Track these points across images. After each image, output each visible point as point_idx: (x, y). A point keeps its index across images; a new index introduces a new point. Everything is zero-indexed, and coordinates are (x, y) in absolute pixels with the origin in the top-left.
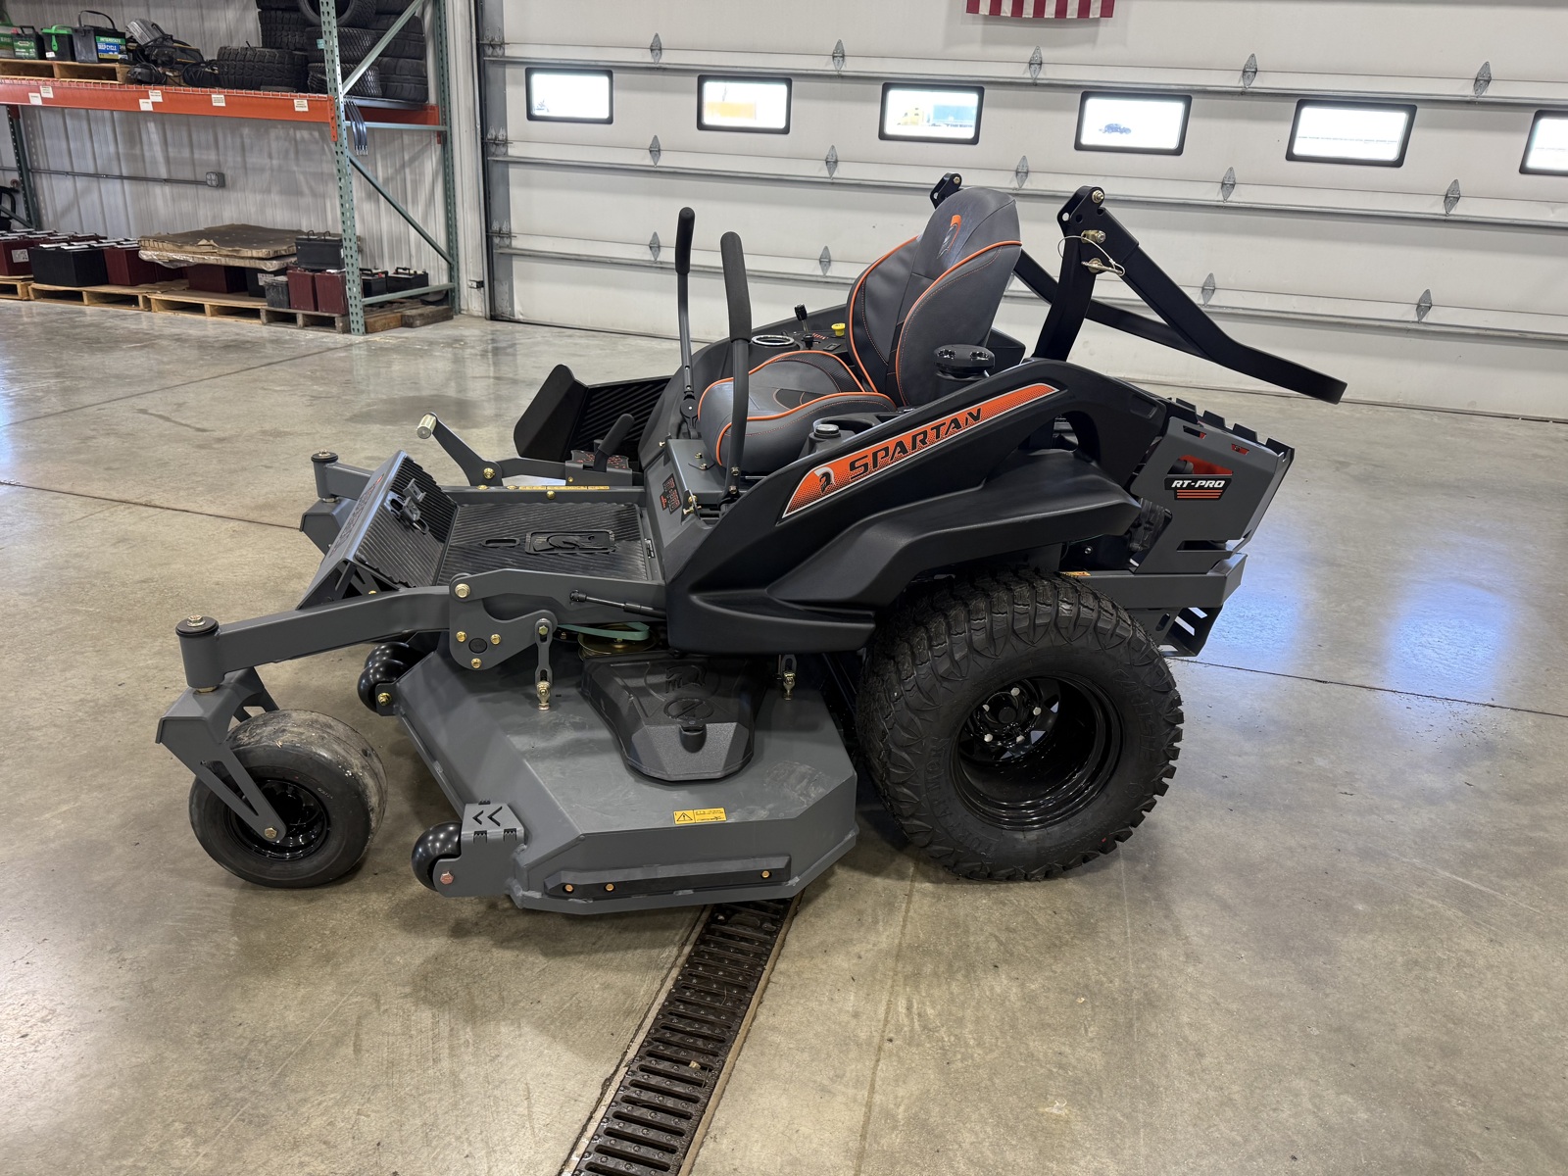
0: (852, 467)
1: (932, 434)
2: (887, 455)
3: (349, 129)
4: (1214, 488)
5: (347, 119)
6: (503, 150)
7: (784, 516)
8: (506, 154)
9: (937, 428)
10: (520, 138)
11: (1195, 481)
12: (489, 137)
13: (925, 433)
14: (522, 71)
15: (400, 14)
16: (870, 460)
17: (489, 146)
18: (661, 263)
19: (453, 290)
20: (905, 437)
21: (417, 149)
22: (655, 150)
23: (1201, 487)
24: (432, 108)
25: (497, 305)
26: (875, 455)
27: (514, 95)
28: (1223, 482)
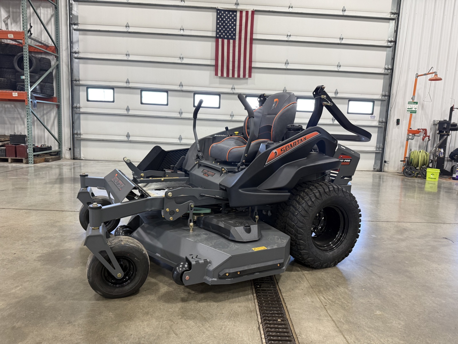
0: (281, 151)
1: (297, 142)
2: (288, 147)
3: (31, 102)
4: (348, 162)
5: (31, 99)
6: (79, 110)
7: (266, 164)
8: (79, 111)
9: (298, 141)
10: (83, 106)
11: (344, 160)
12: (74, 106)
13: (296, 142)
14: (85, 88)
15: (47, 71)
16: (285, 149)
17: (74, 109)
18: (130, 140)
19: (60, 151)
20: (292, 143)
21: (49, 110)
22: (128, 109)
23: (345, 162)
24: (55, 98)
25: (75, 155)
26: (286, 147)
27: (82, 95)
28: (350, 160)
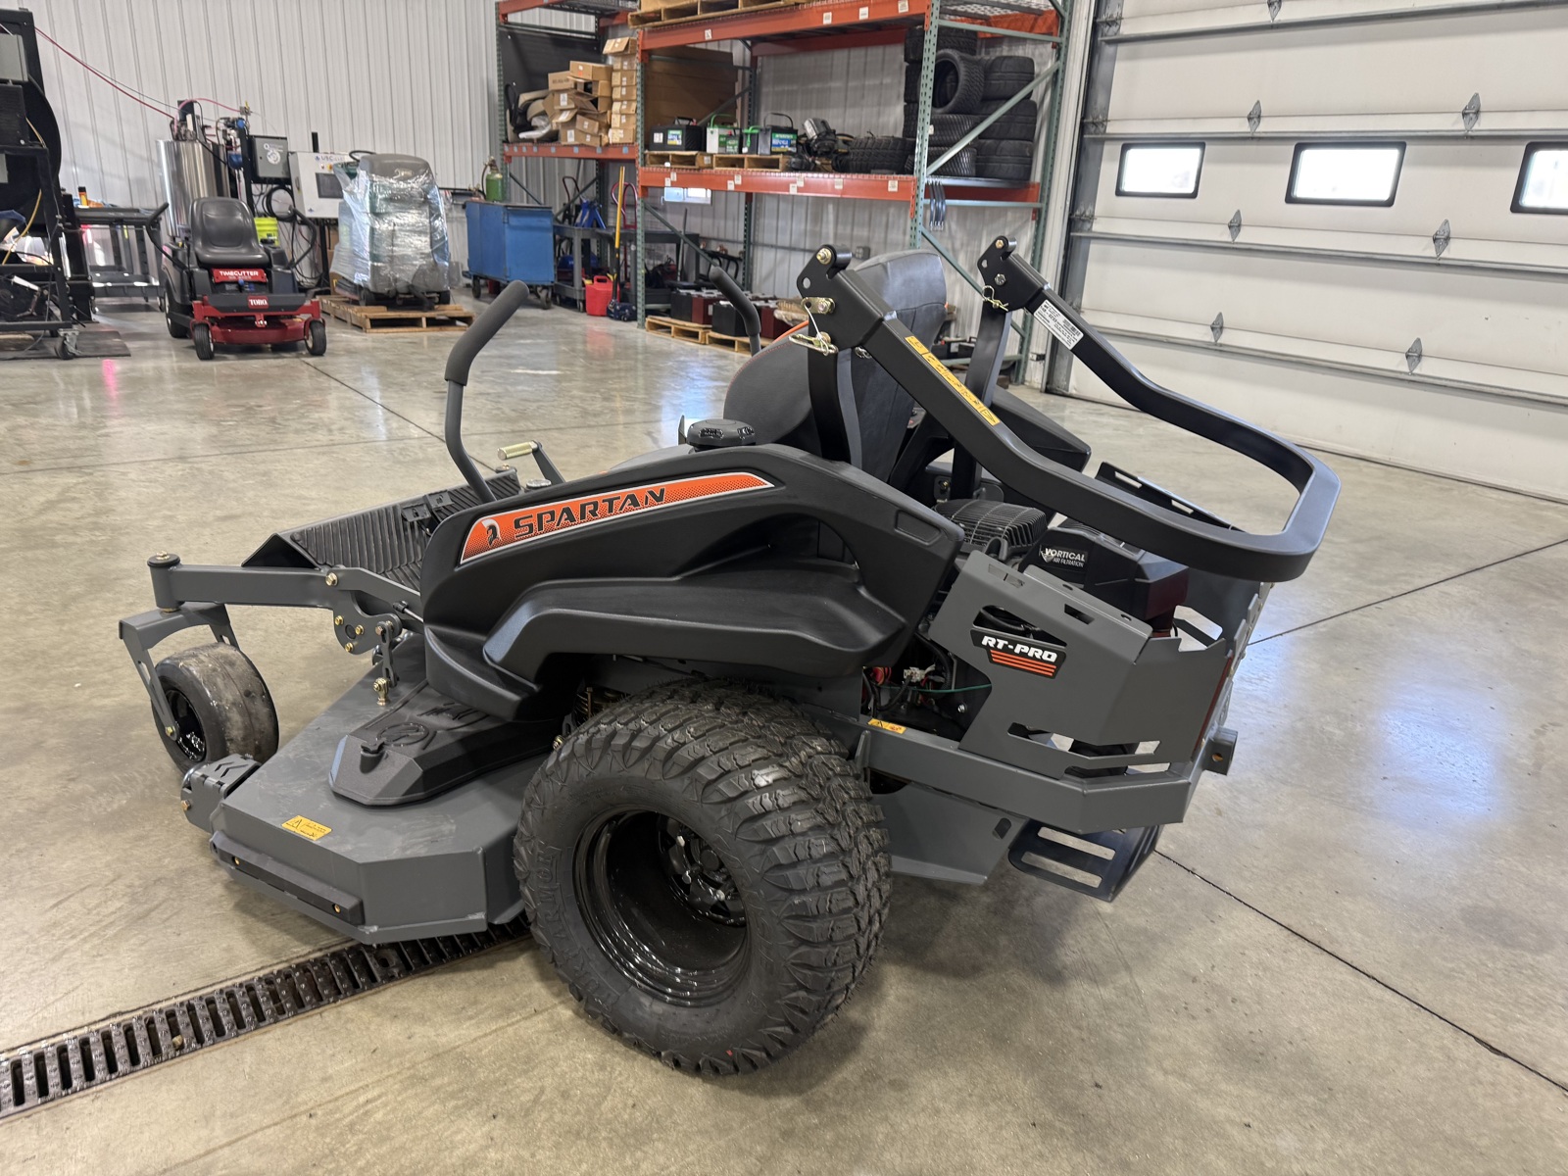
0: (517, 524)
1: (604, 507)
2: (553, 519)
3: (926, 207)
4: (1041, 660)
5: (926, 197)
6: (1088, 226)
7: (463, 561)
8: (1090, 230)
9: (611, 501)
10: (1107, 215)
11: (1014, 643)
12: (1078, 213)
13: (595, 504)
14: (1118, 147)
16: (534, 521)
17: (1075, 222)
18: (1221, 345)
20: (572, 503)
22: (1235, 226)
23: (1023, 655)
24: (1034, 186)
25: (1055, 379)
27: (1107, 171)
28: (1054, 655)
